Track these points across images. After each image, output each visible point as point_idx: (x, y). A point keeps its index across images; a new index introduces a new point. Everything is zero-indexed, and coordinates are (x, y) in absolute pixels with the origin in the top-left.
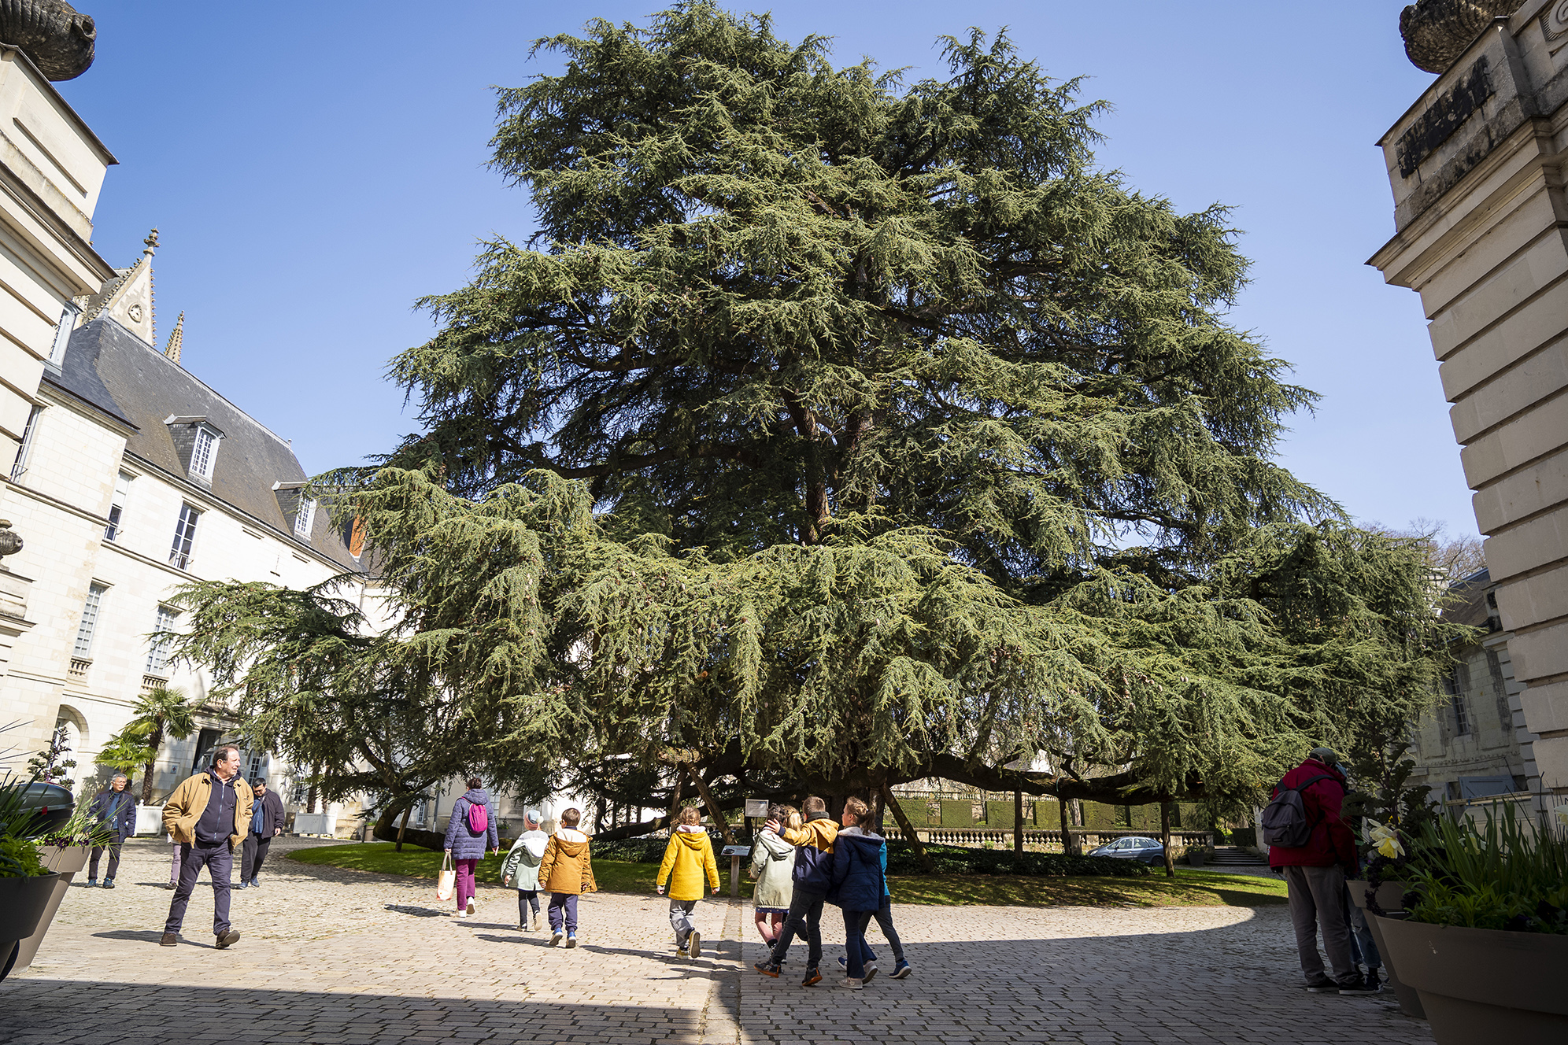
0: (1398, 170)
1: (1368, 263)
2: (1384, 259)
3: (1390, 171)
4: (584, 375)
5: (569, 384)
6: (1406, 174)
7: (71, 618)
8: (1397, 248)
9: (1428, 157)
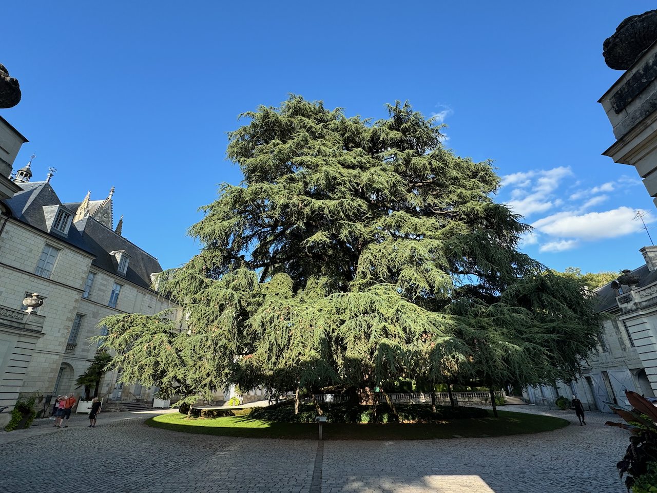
0: (613, 111)
1: (604, 154)
2: (613, 151)
3: (608, 113)
4: (260, 230)
5: (255, 234)
6: (618, 112)
7: (67, 329)
8: (621, 145)
9: (631, 101)
